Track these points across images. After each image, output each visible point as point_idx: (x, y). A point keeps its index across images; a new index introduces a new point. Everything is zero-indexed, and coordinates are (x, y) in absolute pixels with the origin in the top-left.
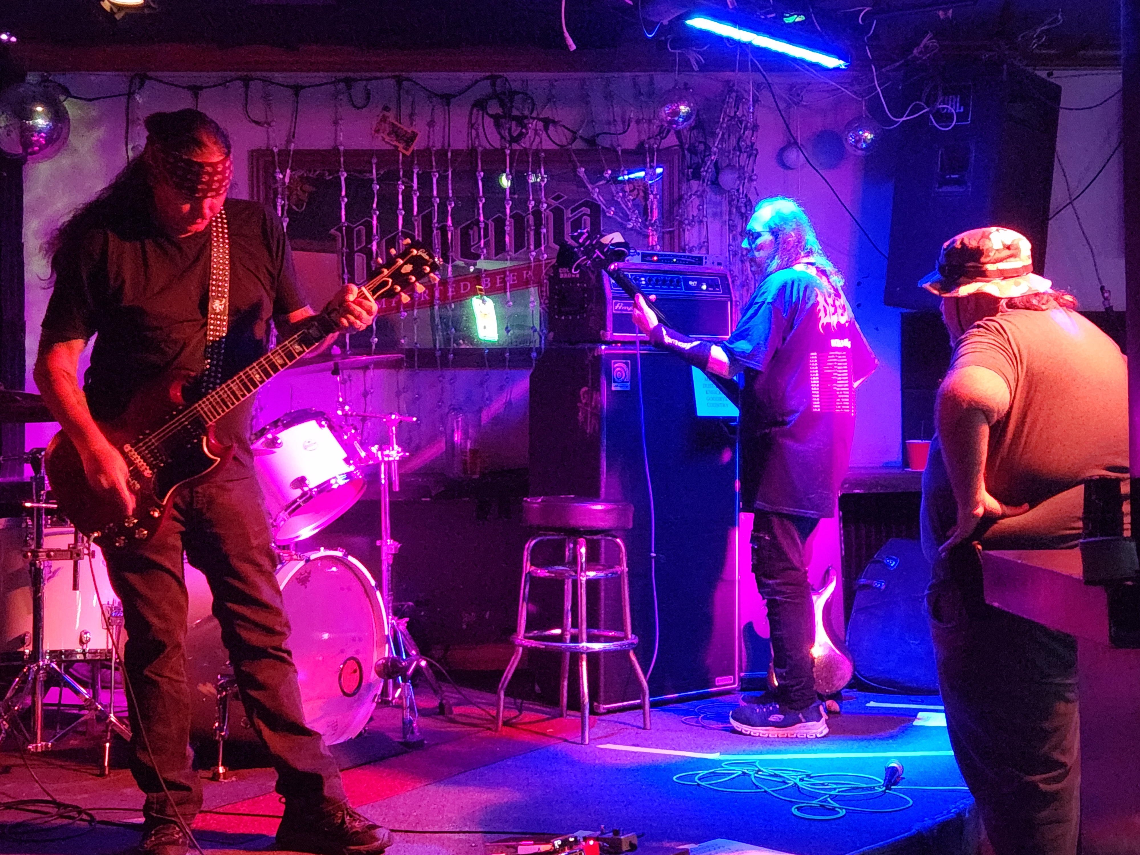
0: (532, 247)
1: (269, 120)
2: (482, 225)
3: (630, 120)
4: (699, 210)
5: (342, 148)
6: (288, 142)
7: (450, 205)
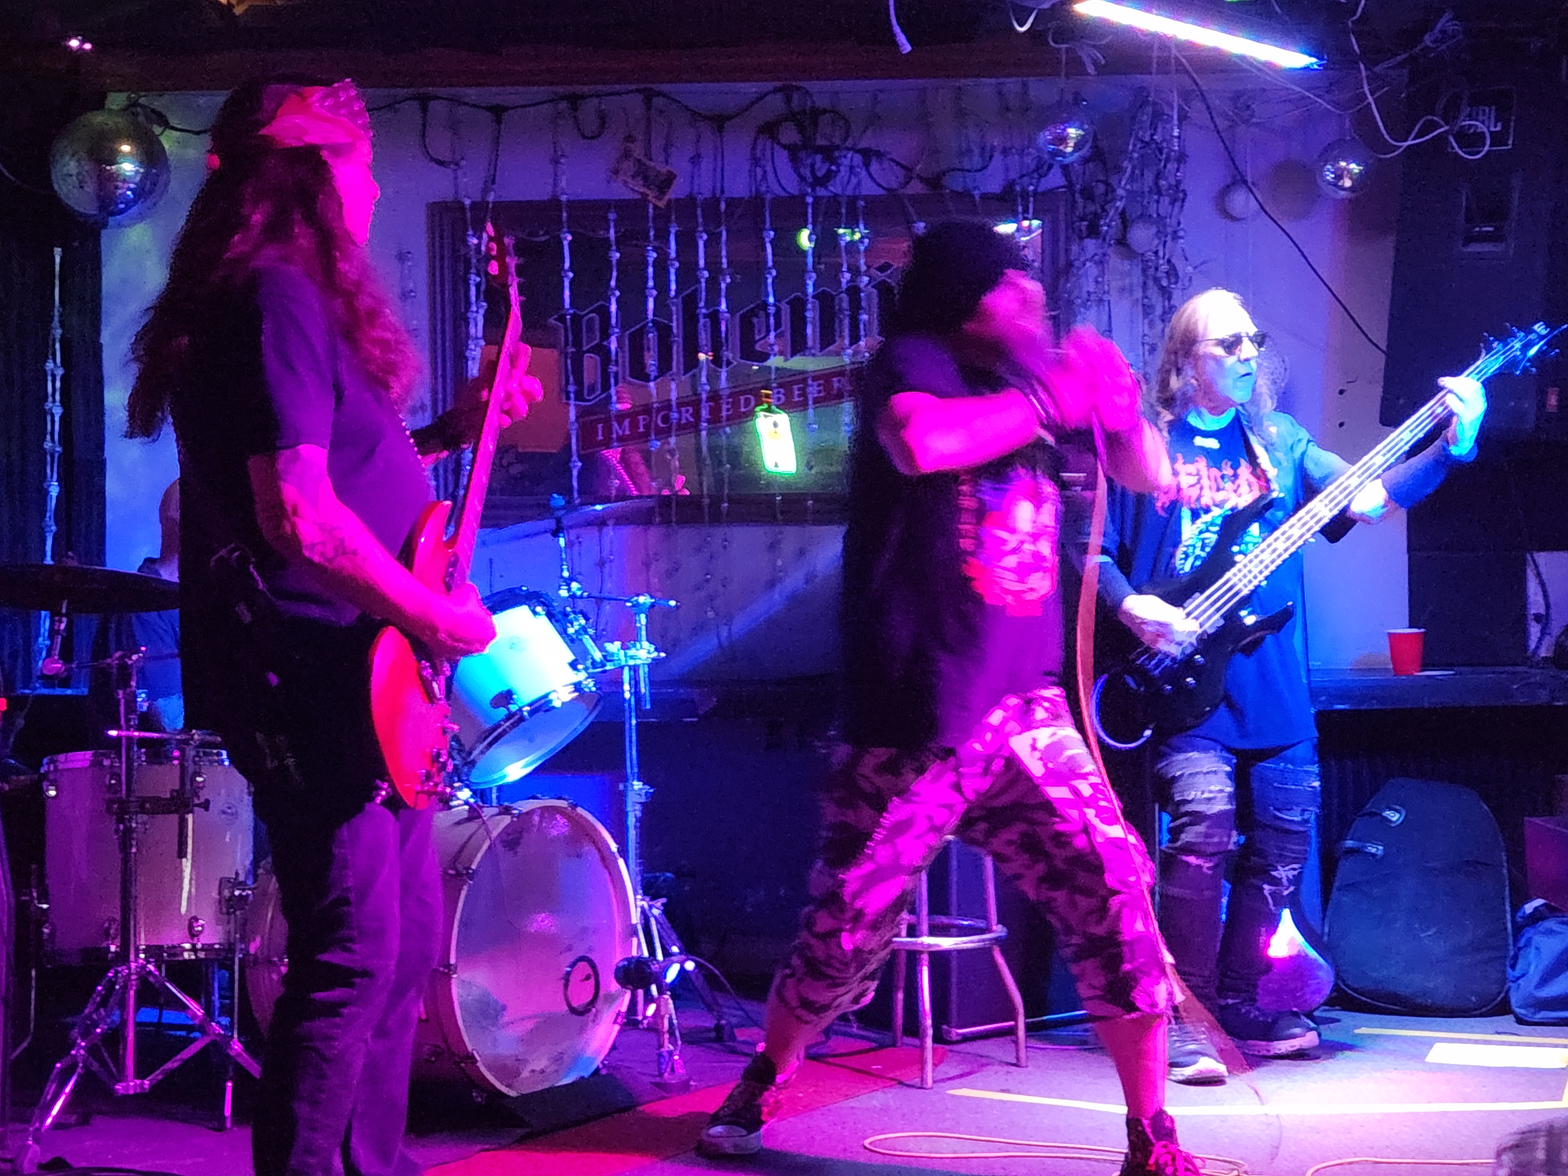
0: (847, 342)
1: (458, 157)
2: (772, 310)
3: (993, 148)
4: (1097, 282)
5: (564, 198)
6: (485, 191)
7: (724, 280)
